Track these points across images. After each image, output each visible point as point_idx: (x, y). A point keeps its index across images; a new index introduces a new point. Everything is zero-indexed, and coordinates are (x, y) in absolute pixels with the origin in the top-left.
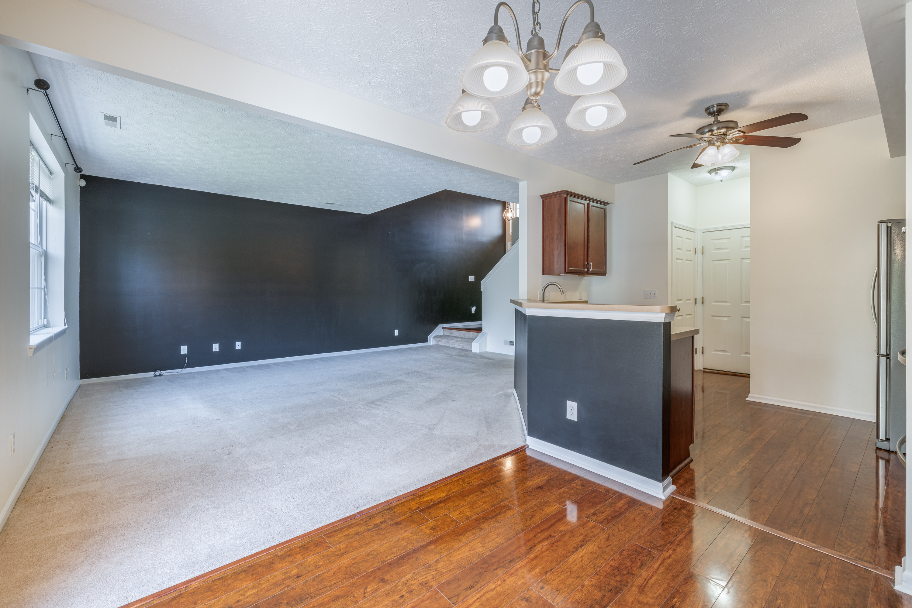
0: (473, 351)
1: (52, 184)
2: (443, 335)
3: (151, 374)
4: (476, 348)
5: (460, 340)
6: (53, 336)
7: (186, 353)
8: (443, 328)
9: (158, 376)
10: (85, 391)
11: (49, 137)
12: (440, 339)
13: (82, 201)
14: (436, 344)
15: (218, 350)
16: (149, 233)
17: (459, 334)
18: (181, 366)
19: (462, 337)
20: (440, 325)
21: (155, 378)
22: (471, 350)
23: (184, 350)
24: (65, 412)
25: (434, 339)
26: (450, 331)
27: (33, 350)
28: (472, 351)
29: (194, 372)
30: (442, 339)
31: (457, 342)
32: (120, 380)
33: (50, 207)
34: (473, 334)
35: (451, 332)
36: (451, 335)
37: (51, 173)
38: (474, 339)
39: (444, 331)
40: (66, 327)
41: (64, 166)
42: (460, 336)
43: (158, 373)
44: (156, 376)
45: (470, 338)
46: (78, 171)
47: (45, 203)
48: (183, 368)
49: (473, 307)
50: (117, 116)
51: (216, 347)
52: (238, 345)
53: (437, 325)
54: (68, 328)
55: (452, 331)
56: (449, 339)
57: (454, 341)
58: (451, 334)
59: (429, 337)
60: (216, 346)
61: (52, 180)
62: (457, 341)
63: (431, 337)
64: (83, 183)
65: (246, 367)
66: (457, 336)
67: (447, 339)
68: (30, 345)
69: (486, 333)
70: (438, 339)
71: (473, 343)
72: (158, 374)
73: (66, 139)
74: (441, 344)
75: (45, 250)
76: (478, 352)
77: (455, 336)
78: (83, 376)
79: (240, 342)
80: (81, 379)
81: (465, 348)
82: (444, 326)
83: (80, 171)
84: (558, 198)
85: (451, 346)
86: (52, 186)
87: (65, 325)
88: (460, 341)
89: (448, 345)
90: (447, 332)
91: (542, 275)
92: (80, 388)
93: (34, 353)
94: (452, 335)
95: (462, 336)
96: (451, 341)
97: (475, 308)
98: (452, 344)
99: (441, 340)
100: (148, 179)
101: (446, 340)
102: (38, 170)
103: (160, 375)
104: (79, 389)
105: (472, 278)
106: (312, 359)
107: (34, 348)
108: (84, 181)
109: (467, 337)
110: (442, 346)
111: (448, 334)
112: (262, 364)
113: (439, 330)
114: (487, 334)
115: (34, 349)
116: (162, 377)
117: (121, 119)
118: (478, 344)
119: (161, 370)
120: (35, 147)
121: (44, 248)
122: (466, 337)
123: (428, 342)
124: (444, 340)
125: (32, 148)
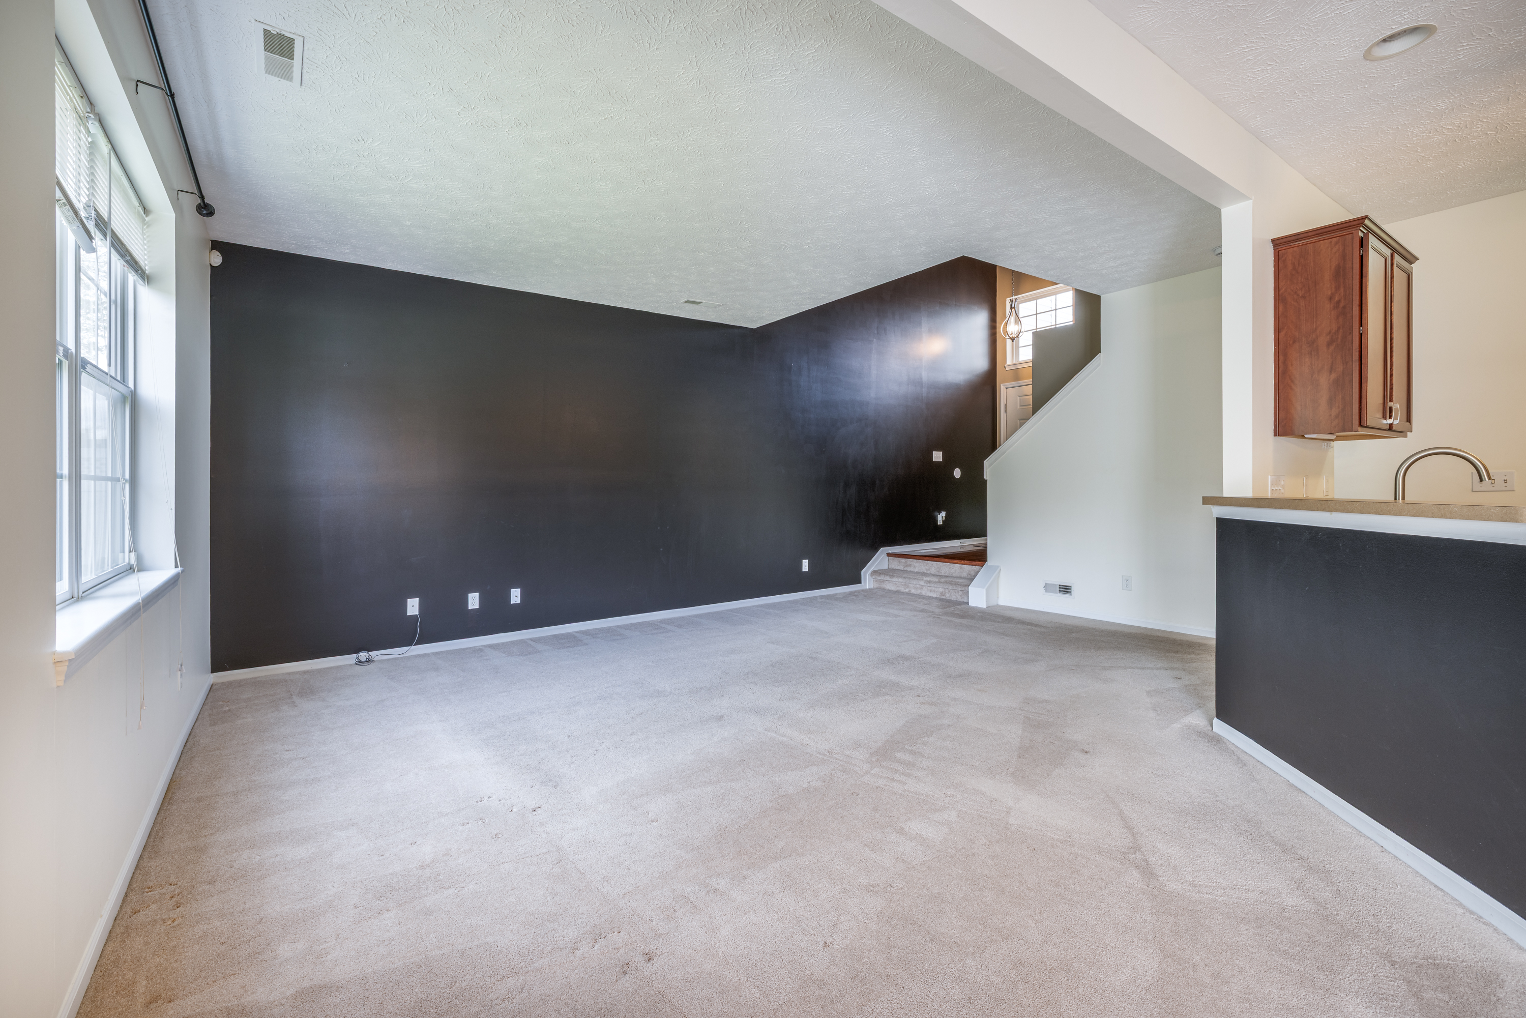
0: (970, 604)
1: (148, 236)
2: (887, 568)
3: (351, 659)
4: (977, 598)
5: (937, 580)
6: (139, 603)
7: (418, 614)
8: (889, 555)
9: (364, 662)
10: (221, 703)
11: (135, 86)
12: (887, 578)
13: (214, 298)
14: (875, 587)
15: (477, 607)
16: (346, 365)
17: (927, 568)
18: (408, 641)
19: (932, 573)
20: (883, 550)
21: (358, 667)
22: (965, 601)
23: (413, 606)
24: (178, 771)
25: (874, 577)
26: (903, 560)
27: (64, 668)
28: (968, 603)
29: (433, 654)
30: (892, 576)
31: (928, 585)
32: (289, 674)
33: (144, 292)
34: (961, 568)
35: (906, 562)
36: (906, 569)
37: (146, 211)
38: (972, 580)
39: (891, 561)
40: (179, 569)
41: (175, 195)
42: (928, 572)
43: (363, 656)
44: (360, 663)
45: (954, 575)
46: (204, 212)
47: (132, 277)
48: (410, 645)
49: (940, 513)
50: (294, 34)
51: (474, 601)
52: (516, 596)
53: (876, 550)
54: (182, 571)
55: (909, 561)
56: (910, 578)
57: (922, 583)
58: (906, 566)
59: (864, 572)
60: (473, 598)
61: (148, 227)
62: (929, 582)
63: (866, 573)
64: (217, 259)
65: (532, 640)
66: (922, 571)
67: (905, 578)
68: (54, 653)
69: (998, 567)
70: (882, 577)
71: (969, 587)
72: (363, 659)
73: (172, 96)
74: (890, 586)
75: (133, 389)
76: (985, 607)
77: (916, 570)
78: (216, 667)
79: (520, 589)
80: (212, 672)
81: (948, 596)
82: (890, 552)
83: (209, 212)
84: (1334, 240)
85: (913, 591)
86: (148, 241)
87: (176, 566)
88: (935, 582)
89: (907, 590)
90: (897, 564)
91: (1275, 435)
92: (211, 693)
93: (68, 676)
94: (909, 569)
95: (933, 571)
96: (914, 583)
97: (943, 514)
98: (916, 588)
99: (890, 580)
100: (346, 250)
101: (900, 580)
102: (108, 179)
103: (369, 661)
104: (209, 696)
105: (938, 456)
106: (654, 621)
107: (70, 660)
108: (219, 254)
109: (946, 575)
110: (891, 591)
111: (901, 567)
112: (562, 635)
113: (881, 559)
114: (998, 570)
115: (67, 663)
116: (371, 667)
117: (305, 48)
118: (984, 590)
119: (368, 650)
120: (97, 110)
121: (131, 385)
122: (943, 574)
123: (860, 582)
124: (895, 579)
125: (89, 110)
